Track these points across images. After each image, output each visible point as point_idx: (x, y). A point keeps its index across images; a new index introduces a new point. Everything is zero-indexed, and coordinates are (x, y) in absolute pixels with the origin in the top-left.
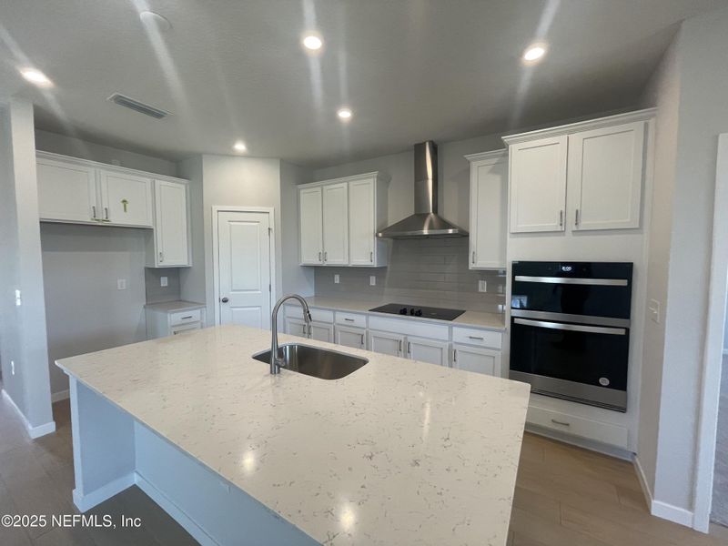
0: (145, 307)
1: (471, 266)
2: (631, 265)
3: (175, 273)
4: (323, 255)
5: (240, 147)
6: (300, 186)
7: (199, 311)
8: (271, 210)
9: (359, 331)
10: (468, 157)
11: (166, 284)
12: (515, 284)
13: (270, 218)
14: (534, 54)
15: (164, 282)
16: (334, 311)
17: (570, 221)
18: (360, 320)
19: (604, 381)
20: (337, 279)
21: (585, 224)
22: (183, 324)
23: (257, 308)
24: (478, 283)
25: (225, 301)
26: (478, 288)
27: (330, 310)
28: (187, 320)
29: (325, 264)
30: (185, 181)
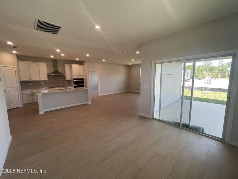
1: (66, 79)
2: (84, 78)
4: (30, 78)
8: (15, 67)
12: (74, 81)
13: (15, 69)
17: (79, 75)
23: (14, 92)
24: (65, 82)
25: (5, 91)
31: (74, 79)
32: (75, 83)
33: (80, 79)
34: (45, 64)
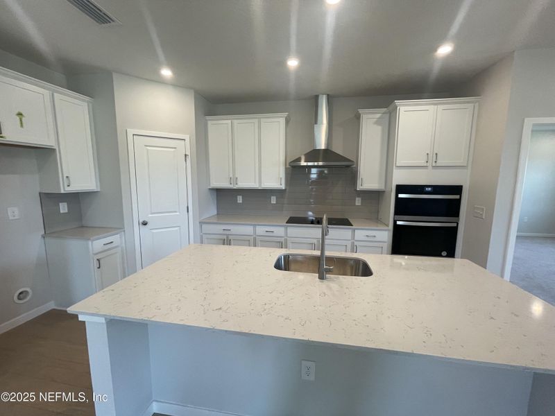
0: (43, 237)
1: (359, 188)
2: (462, 186)
3: (76, 198)
4: (234, 179)
5: (166, 73)
6: (208, 118)
7: (118, 235)
8: (187, 137)
9: (279, 239)
10: (361, 111)
11: (66, 211)
12: (397, 199)
13: (186, 145)
14: (445, 50)
15: (64, 208)
16: (255, 226)
17: (433, 161)
18: (279, 231)
19: (444, 253)
20: (240, 199)
21: (440, 162)
22: (105, 251)
23: (177, 228)
24: (355, 199)
25: (145, 224)
26: (355, 202)
27: (251, 225)
28: (109, 246)
29: (236, 187)
30: (87, 98)
31: (400, 189)
32: (402, 208)
33: (437, 189)
34: (282, 121)
